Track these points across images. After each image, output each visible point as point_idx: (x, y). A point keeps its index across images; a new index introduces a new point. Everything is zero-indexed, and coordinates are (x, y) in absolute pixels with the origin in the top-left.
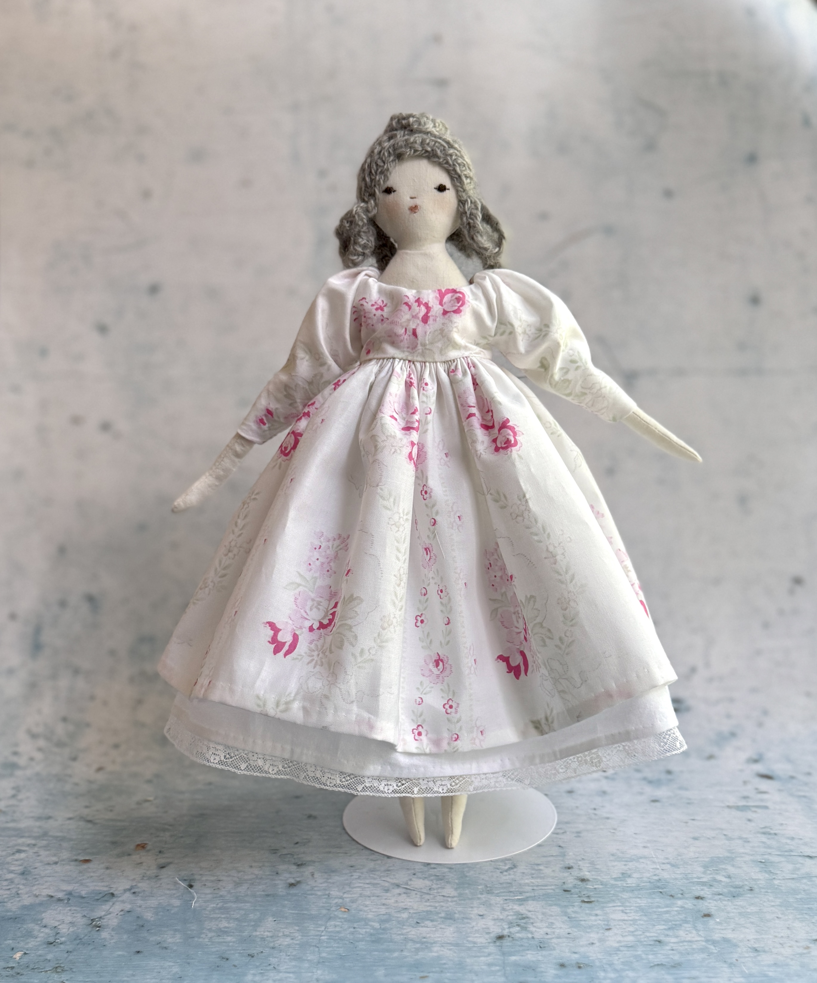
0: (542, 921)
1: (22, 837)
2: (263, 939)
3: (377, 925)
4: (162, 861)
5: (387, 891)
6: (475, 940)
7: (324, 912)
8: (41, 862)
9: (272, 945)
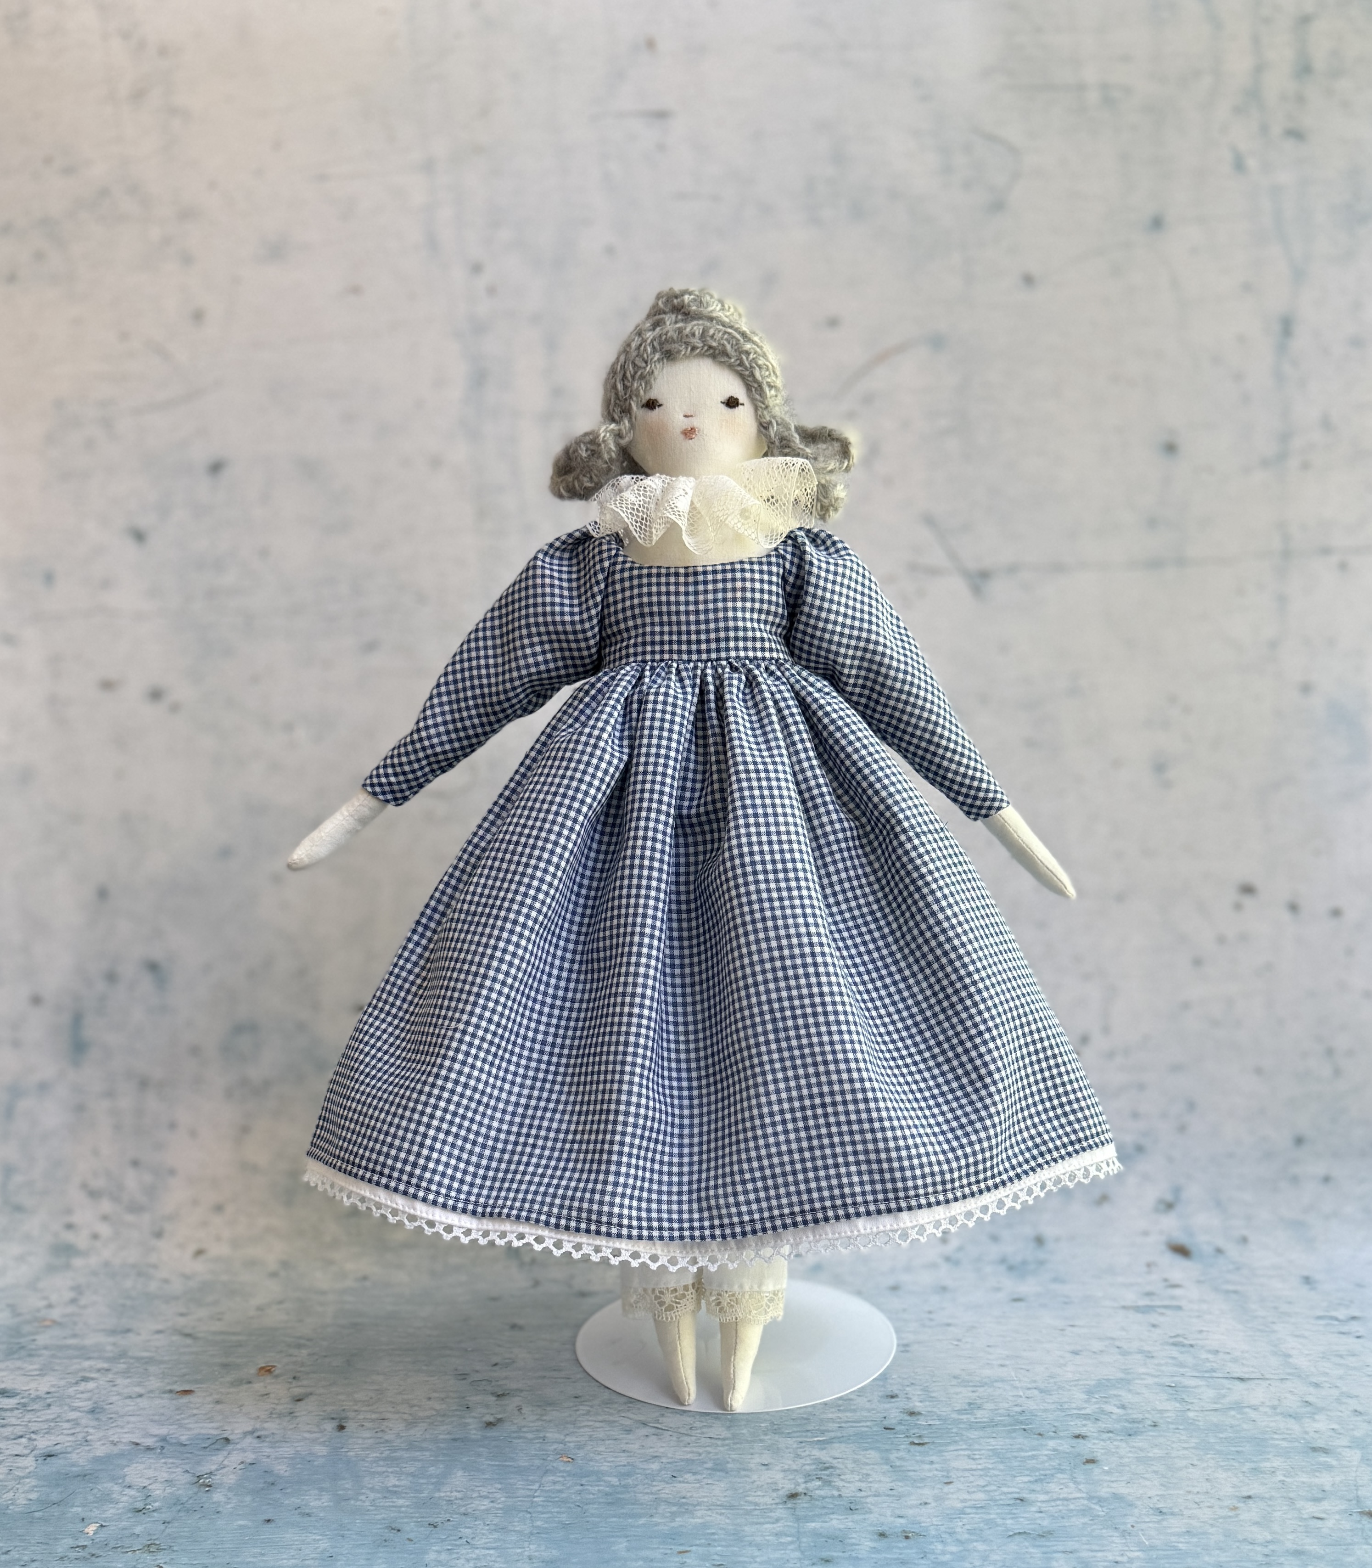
0: (852, 1472)
1: (89, 1358)
2: (450, 1502)
3: (614, 1481)
4: (297, 1391)
5: (629, 1431)
6: (757, 1500)
7: (537, 1462)
8: (119, 1394)
9: (462, 1510)
